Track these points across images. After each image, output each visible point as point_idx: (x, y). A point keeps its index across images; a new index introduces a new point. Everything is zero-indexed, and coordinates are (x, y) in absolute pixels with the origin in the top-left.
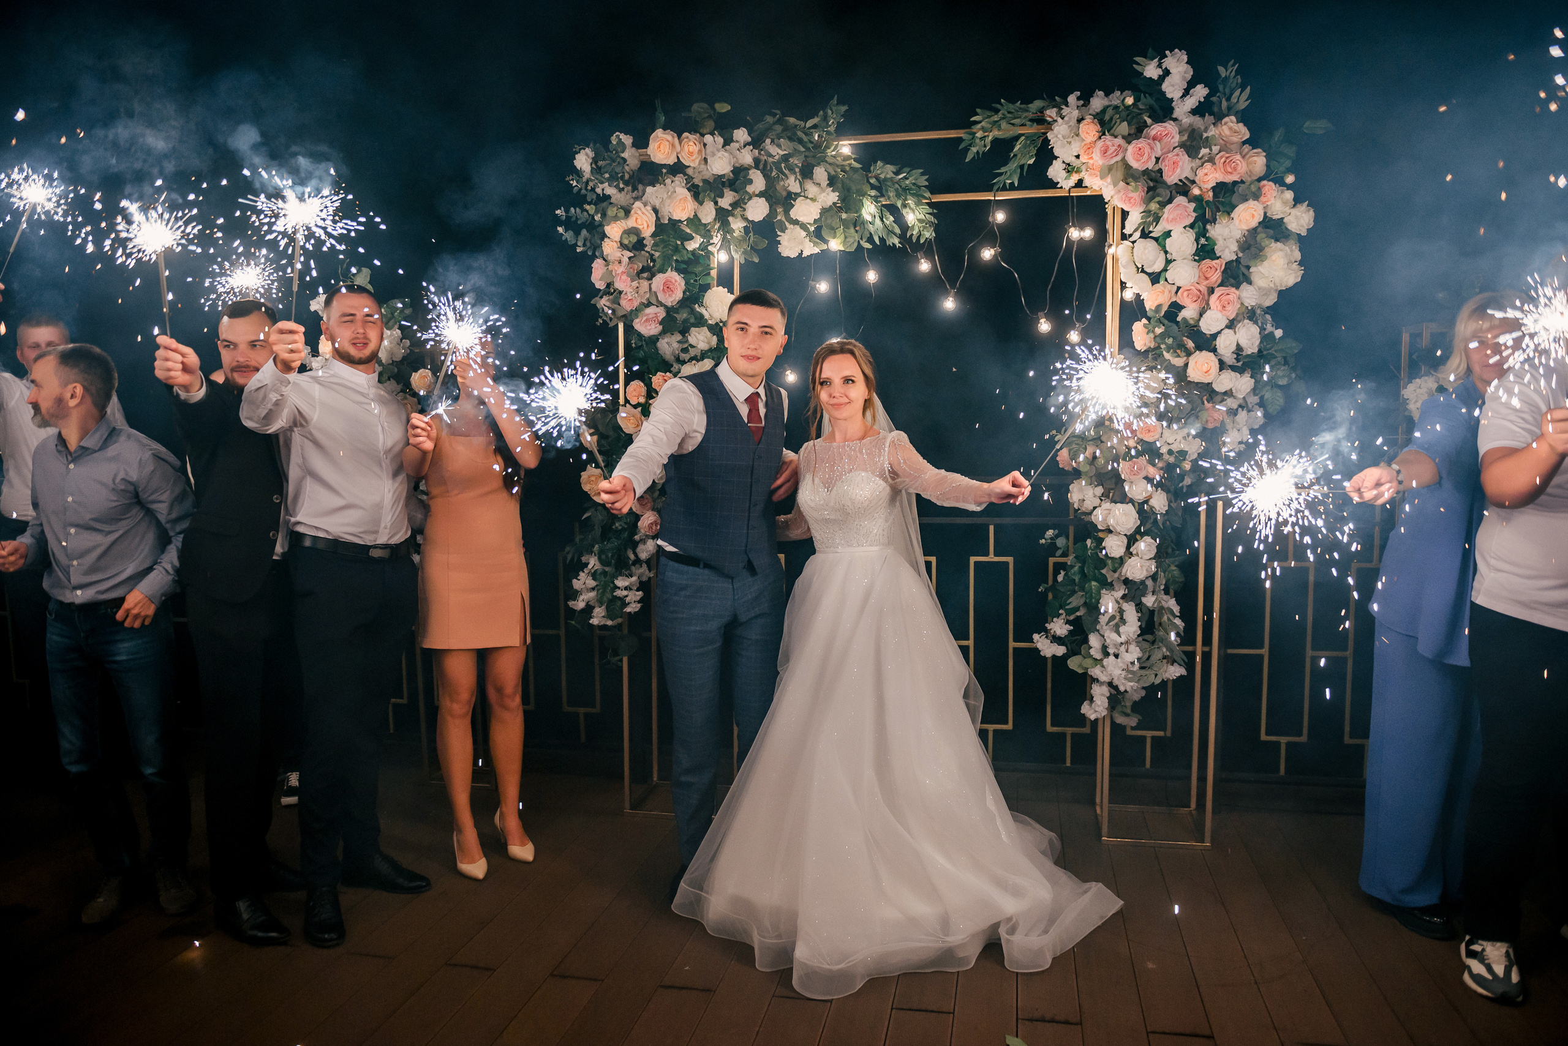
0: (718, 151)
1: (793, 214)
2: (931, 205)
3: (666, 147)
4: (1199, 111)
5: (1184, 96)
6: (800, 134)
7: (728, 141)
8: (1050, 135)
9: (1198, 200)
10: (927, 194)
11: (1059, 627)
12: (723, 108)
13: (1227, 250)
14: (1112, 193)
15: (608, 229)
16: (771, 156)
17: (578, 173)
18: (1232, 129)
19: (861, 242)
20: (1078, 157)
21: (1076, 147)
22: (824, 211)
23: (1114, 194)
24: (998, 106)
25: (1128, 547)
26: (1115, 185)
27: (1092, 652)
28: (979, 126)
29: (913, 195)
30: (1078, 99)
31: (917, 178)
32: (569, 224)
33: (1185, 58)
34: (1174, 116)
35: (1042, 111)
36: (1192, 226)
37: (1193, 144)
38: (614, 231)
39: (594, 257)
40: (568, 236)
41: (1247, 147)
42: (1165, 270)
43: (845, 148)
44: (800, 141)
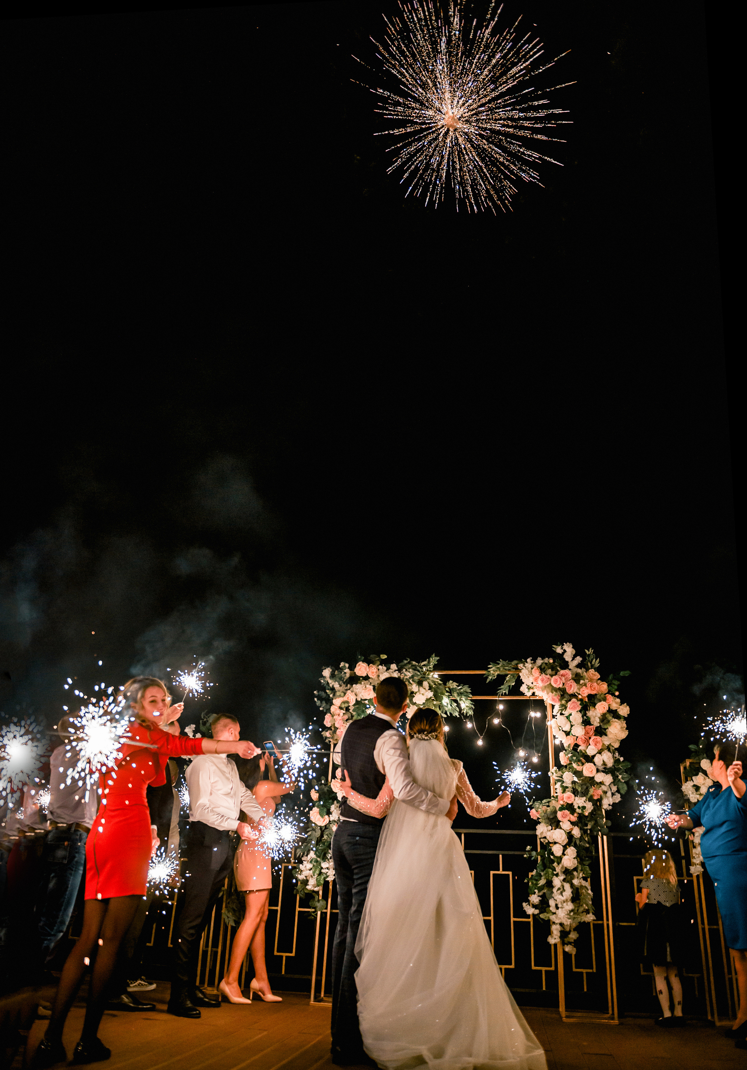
0: (384, 672)
1: (414, 700)
2: (471, 700)
3: (363, 669)
4: (579, 666)
5: (572, 660)
6: (418, 668)
7: (388, 669)
8: (520, 674)
9: (581, 700)
10: (471, 696)
11: (535, 899)
12: (384, 657)
13: (596, 722)
14: (547, 697)
15: (334, 701)
16: (406, 675)
17: (324, 677)
18: (593, 674)
19: (442, 714)
20: (532, 683)
21: (531, 679)
22: (427, 700)
23: (548, 698)
24: (500, 662)
25: (564, 851)
26: (548, 694)
27: (551, 909)
28: (492, 669)
29: (464, 695)
30: (531, 660)
31: (466, 689)
32: (320, 698)
33: (571, 646)
34: (569, 668)
35: (517, 664)
36: (580, 711)
37: (577, 678)
38: (337, 702)
39: (326, 714)
40: (318, 703)
41: (599, 681)
42: (571, 729)
43: (436, 675)
44: (419, 671)
